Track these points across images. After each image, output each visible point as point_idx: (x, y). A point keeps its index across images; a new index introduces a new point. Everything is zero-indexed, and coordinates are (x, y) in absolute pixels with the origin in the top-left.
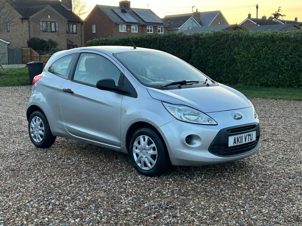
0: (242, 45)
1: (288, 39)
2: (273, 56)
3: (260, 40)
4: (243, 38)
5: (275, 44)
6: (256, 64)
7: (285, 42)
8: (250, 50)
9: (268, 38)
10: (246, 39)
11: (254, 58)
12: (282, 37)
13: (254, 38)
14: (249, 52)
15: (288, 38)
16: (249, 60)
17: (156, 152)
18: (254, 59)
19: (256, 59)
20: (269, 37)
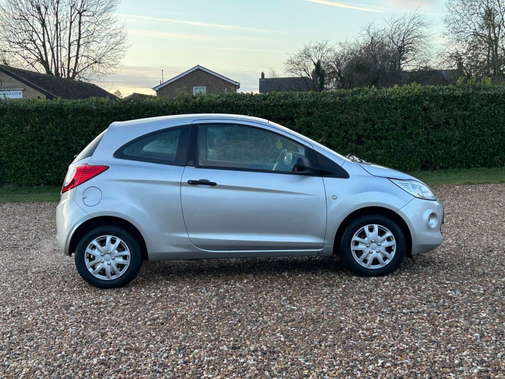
0: (7, 121)
1: (87, 111)
2: (64, 137)
3: (38, 113)
4: (8, 110)
5: (65, 118)
6: (36, 150)
7: (82, 115)
8: (22, 129)
9: (52, 109)
10: (13, 112)
11: (31, 141)
12: (75, 108)
13: (29, 110)
14: (22, 133)
15: (86, 109)
16: (23, 145)
17: (393, 243)
18: (33, 144)
19: (36, 144)
20: (53, 107)
